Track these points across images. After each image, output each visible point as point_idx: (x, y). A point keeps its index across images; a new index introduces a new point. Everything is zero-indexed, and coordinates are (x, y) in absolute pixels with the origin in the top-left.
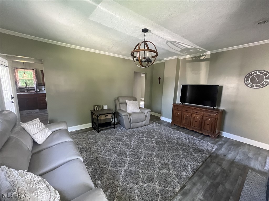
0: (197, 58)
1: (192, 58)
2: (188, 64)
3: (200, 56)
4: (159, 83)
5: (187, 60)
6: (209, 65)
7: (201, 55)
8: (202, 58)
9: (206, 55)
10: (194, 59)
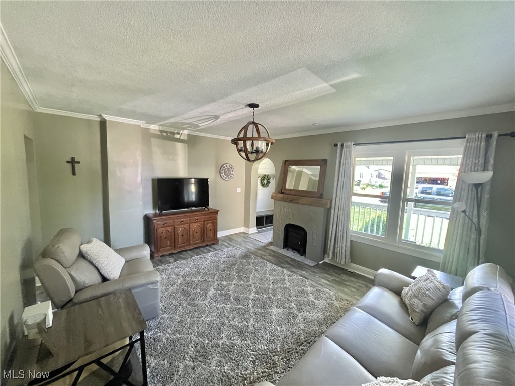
0: (169, 134)
1: (161, 131)
2: (153, 140)
3: (173, 133)
4: (74, 174)
5: (151, 131)
6: (187, 150)
7: (176, 131)
8: (177, 136)
9: (181, 134)
10: (165, 134)
